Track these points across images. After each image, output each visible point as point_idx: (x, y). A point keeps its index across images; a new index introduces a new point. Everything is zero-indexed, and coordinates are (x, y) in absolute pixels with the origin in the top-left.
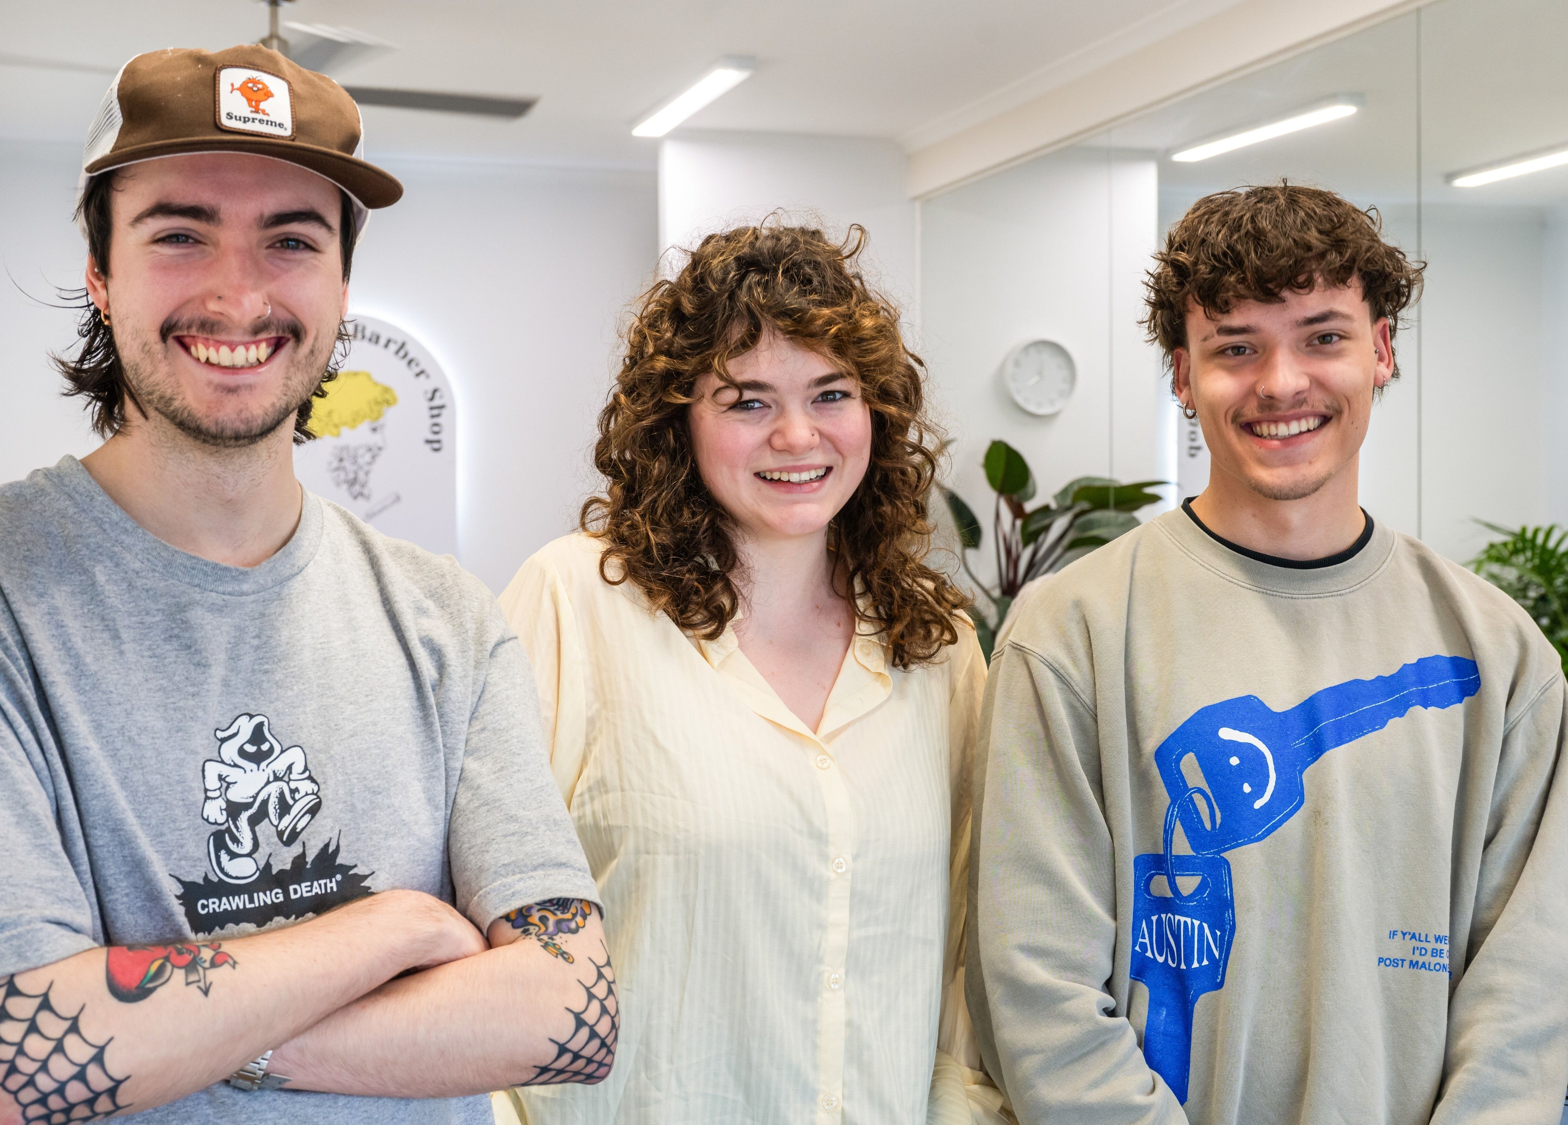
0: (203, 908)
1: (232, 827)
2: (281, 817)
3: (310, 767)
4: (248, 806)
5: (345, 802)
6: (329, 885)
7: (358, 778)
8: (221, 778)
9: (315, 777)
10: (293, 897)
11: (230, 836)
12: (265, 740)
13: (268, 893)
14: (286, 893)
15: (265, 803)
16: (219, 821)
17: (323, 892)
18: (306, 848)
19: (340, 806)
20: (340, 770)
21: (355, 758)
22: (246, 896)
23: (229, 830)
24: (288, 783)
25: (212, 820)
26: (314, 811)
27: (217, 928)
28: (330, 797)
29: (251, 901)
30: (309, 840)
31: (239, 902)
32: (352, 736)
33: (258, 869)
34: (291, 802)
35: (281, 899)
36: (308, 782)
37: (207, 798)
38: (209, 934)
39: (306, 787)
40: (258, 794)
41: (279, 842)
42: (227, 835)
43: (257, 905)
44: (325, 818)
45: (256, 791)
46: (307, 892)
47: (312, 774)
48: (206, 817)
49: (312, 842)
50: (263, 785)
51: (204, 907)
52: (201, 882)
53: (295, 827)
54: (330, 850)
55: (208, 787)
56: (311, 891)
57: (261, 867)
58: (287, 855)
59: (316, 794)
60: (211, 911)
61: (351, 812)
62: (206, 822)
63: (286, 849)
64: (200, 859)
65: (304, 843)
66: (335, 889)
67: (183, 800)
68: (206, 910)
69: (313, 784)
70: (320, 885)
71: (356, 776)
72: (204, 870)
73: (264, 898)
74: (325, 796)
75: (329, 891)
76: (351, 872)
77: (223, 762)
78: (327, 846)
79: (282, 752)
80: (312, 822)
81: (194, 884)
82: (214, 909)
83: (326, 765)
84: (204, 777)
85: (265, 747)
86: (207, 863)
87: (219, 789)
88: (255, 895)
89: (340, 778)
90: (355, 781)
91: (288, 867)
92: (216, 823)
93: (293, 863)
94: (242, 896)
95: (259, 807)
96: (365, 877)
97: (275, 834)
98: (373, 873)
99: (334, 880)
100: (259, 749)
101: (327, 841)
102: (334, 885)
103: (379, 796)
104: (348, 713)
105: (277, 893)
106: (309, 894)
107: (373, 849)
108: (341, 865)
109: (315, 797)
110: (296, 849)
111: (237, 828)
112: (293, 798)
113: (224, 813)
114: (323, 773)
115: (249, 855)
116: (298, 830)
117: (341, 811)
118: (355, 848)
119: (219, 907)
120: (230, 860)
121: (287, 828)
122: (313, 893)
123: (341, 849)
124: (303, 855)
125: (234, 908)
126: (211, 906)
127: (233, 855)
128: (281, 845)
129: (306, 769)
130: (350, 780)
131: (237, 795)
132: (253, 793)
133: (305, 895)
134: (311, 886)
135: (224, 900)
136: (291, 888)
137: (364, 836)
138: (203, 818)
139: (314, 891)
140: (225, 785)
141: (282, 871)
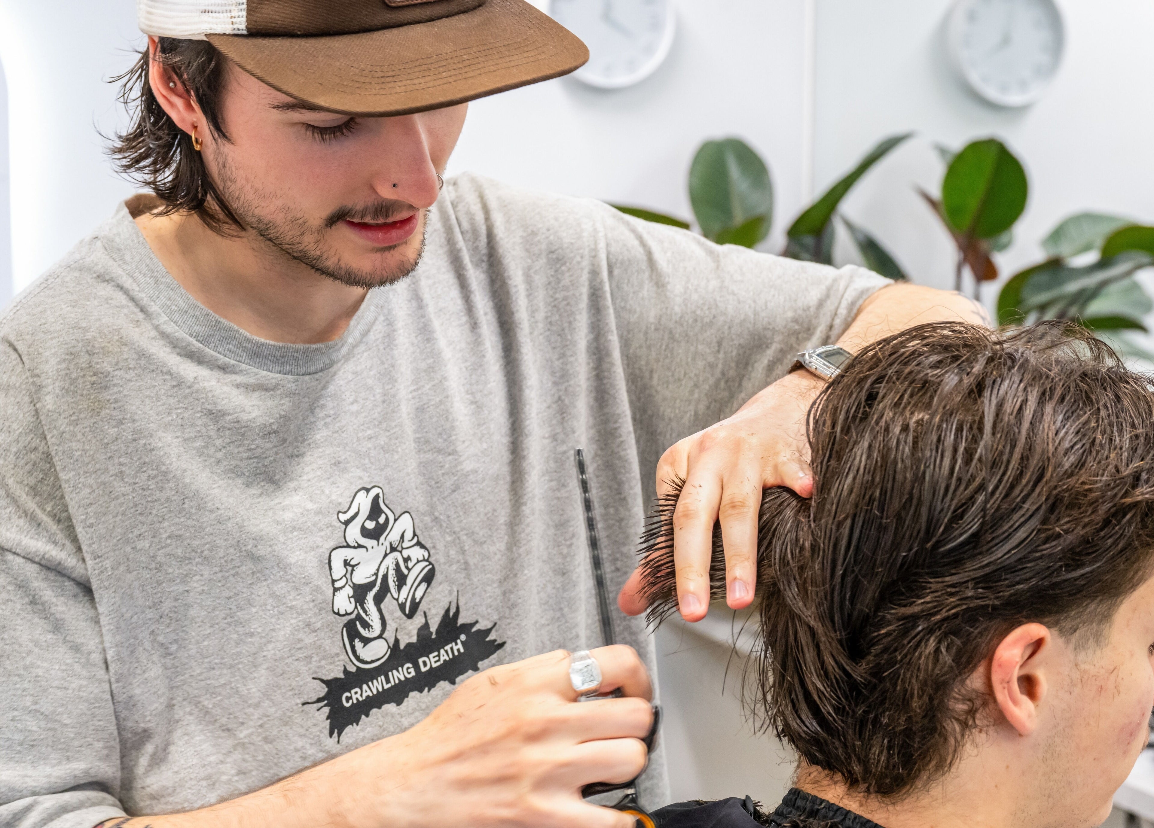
0: (347, 702)
1: (361, 612)
2: (399, 588)
3: (418, 532)
4: (371, 585)
5: (458, 562)
6: (455, 648)
7: (466, 535)
8: (346, 563)
9: (423, 542)
10: (423, 669)
11: (360, 624)
12: (381, 512)
13: (400, 669)
14: (416, 667)
15: (385, 577)
16: (349, 612)
17: (451, 656)
18: (428, 618)
19: (454, 567)
20: (448, 530)
21: (461, 513)
22: (383, 677)
23: (359, 617)
24: (401, 552)
25: (342, 612)
26: (429, 578)
27: (363, 717)
28: (442, 560)
29: (388, 681)
30: (430, 609)
31: (378, 685)
32: (454, 491)
33: (389, 647)
34: (405, 572)
35: (413, 673)
36: (417, 548)
37: (336, 590)
38: (357, 724)
39: (417, 553)
40: (378, 570)
41: (403, 616)
42: (358, 623)
43: (393, 684)
44: (440, 583)
45: (376, 568)
46: (436, 662)
47: (421, 540)
48: (336, 611)
49: (433, 611)
50: (381, 559)
51: (348, 699)
52: (342, 676)
53: (413, 598)
54: (451, 614)
55: (334, 578)
56: (439, 660)
57: (391, 645)
58: (411, 627)
59: (427, 560)
60: (355, 702)
61: (465, 569)
62: (337, 616)
63: (410, 621)
64: (337, 655)
65: (425, 613)
66: (462, 650)
67: (313, 601)
68: (351, 701)
69: (422, 550)
70: (446, 652)
71: (465, 532)
72: (342, 663)
73: (398, 675)
74: (437, 560)
75: (456, 653)
76: (474, 629)
77: (348, 546)
78: (448, 611)
79: (396, 520)
80: (429, 590)
81: (336, 680)
82: (357, 699)
83: (432, 528)
84: (330, 568)
85: (382, 520)
86: (343, 656)
87: (345, 576)
88: (390, 674)
89: (449, 538)
90: (465, 538)
91: (414, 639)
92: (347, 614)
93: (419, 635)
94: (379, 679)
95: (381, 583)
96: (488, 631)
97: (398, 608)
98: (495, 624)
99: (459, 641)
100: (377, 523)
101: (446, 607)
102: (460, 646)
103: (485, 546)
104: (447, 466)
105: (408, 668)
106: (438, 664)
107: (489, 600)
108: (463, 625)
109: (427, 563)
110: (418, 620)
111: (365, 612)
112: (407, 567)
113: (352, 600)
114: (430, 537)
115: (380, 637)
116: (417, 600)
117: (456, 572)
118: (472, 604)
119: (361, 695)
120: (364, 646)
121: (406, 599)
122: (442, 662)
123: (461, 610)
124: (426, 626)
125: (375, 692)
126: (354, 697)
127: (366, 641)
128: (405, 618)
129: (415, 535)
130: (459, 538)
131: (361, 577)
132: (374, 571)
133: (434, 665)
134: (439, 655)
135: (365, 687)
136: (421, 661)
137: (478, 590)
138: (334, 613)
139: (442, 659)
140: (349, 569)
141: (409, 645)
